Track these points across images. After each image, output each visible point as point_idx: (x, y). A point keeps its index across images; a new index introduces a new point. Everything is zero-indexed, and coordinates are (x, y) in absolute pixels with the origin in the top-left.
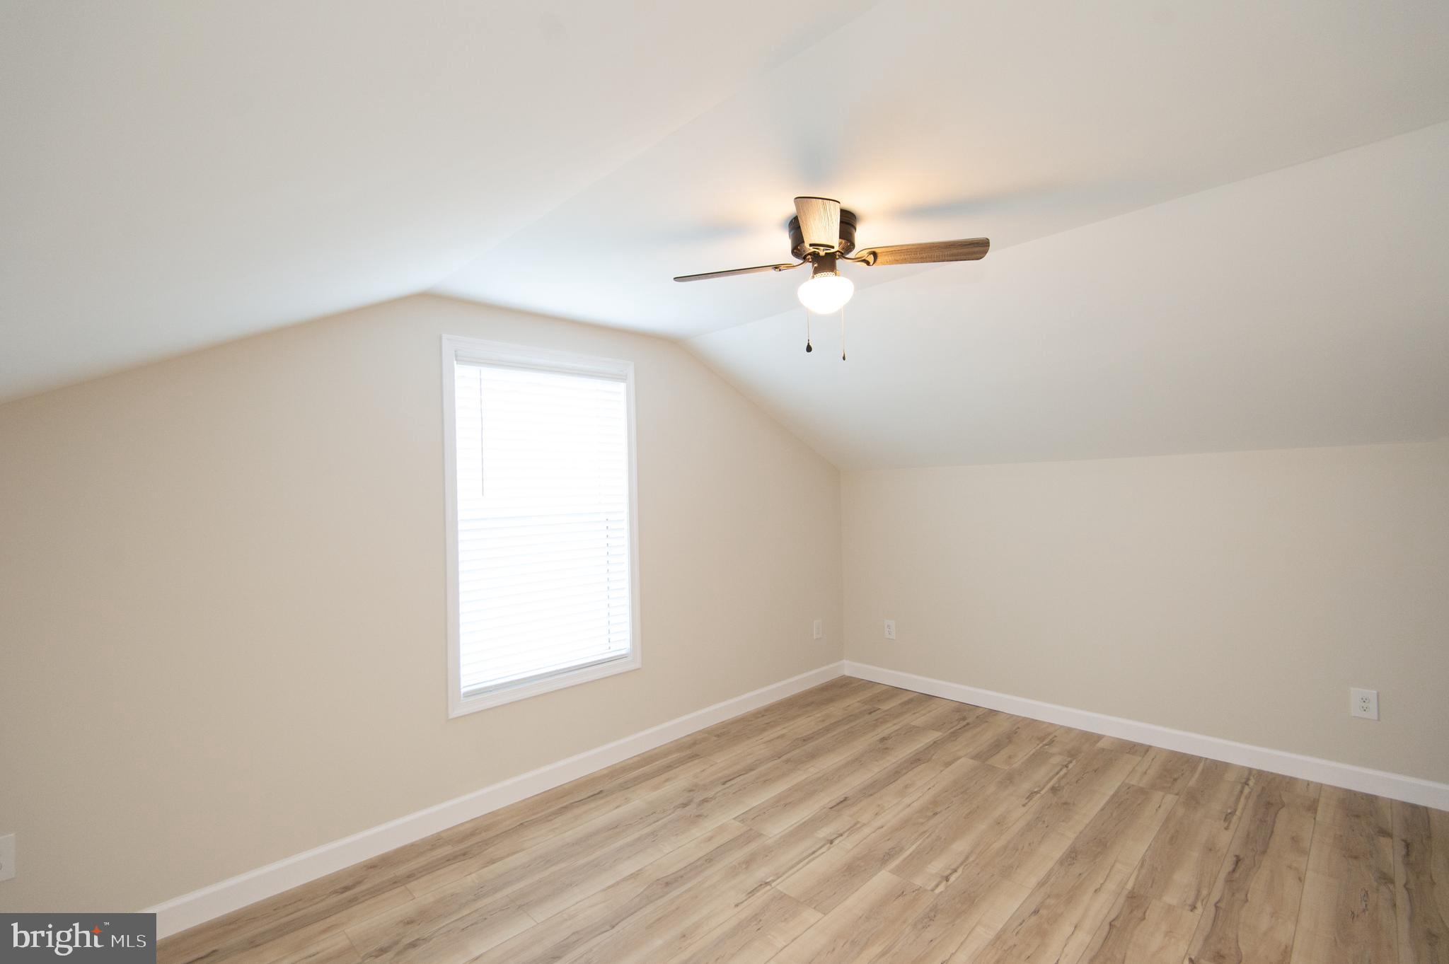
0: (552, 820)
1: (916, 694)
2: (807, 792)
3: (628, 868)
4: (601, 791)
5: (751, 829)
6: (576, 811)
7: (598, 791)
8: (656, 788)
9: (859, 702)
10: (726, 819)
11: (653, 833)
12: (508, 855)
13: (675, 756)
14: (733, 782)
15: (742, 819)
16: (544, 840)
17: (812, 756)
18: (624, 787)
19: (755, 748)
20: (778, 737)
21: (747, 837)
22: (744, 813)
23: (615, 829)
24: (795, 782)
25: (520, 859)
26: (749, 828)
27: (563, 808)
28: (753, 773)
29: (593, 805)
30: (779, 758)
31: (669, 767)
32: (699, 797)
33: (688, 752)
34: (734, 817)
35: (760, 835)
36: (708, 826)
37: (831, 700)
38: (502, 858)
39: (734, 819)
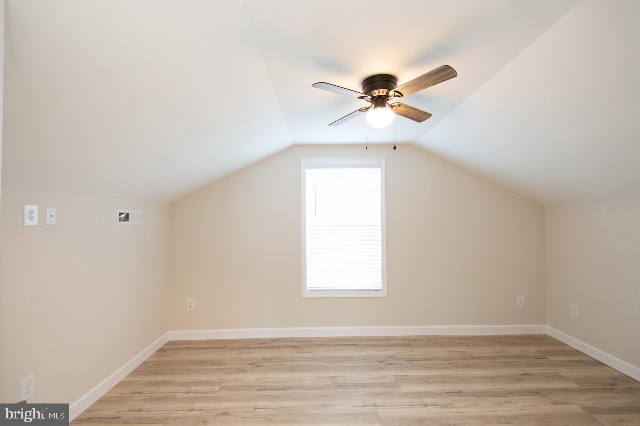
0: (330, 347)
1: (592, 359)
2: (443, 380)
3: (333, 374)
4: (357, 344)
5: (396, 383)
6: (341, 347)
7: (356, 343)
8: (377, 351)
9: (536, 350)
10: (390, 374)
11: (357, 367)
12: (307, 353)
13: (400, 342)
14: (412, 362)
15: (396, 378)
16: (321, 353)
17: (468, 366)
18: (366, 346)
19: (442, 352)
20: (460, 352)
21: (390, 385)
22: (400, 376)
23: (346, 359)
24: (441, 374)
25: (308, 355)
26: (396, 382)
27: (338, 344)
28: (426, 362)
29: (349, 348)
30: (449, 361)
31: (392, 345)
32: (390, 361)
33: (407, 343)
34: (394, 375)
35: (397, 387)
36: (380, 373)
37: (518, 344)
38: (304, 353)
39: (394, 376)
